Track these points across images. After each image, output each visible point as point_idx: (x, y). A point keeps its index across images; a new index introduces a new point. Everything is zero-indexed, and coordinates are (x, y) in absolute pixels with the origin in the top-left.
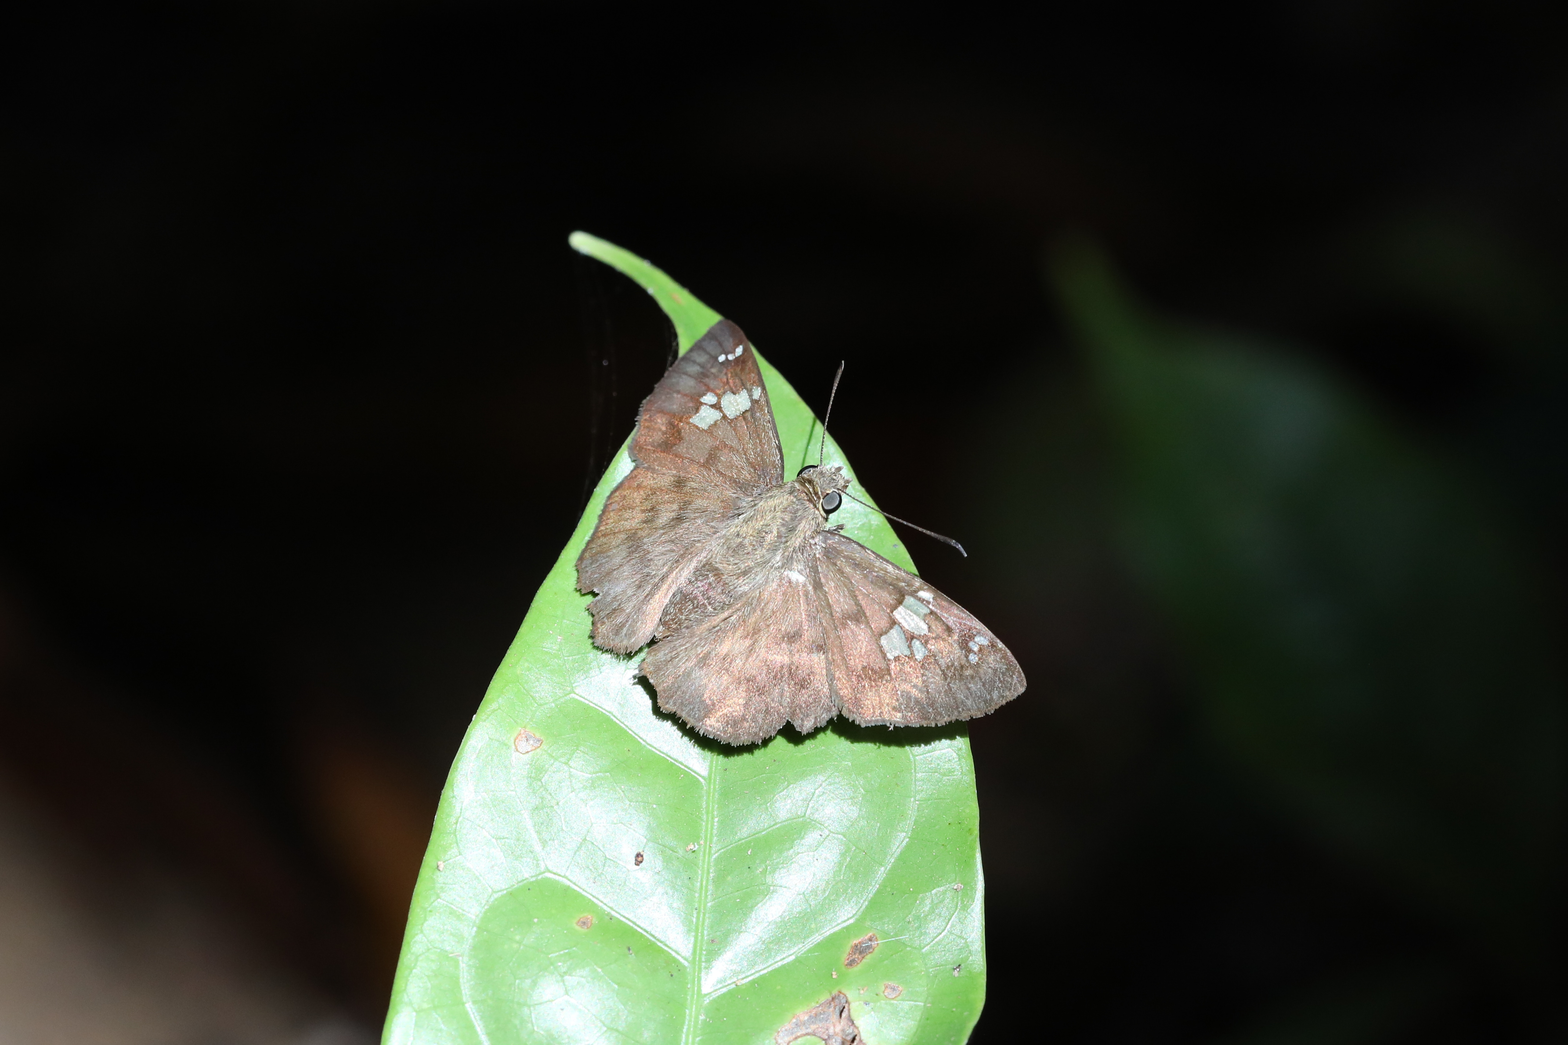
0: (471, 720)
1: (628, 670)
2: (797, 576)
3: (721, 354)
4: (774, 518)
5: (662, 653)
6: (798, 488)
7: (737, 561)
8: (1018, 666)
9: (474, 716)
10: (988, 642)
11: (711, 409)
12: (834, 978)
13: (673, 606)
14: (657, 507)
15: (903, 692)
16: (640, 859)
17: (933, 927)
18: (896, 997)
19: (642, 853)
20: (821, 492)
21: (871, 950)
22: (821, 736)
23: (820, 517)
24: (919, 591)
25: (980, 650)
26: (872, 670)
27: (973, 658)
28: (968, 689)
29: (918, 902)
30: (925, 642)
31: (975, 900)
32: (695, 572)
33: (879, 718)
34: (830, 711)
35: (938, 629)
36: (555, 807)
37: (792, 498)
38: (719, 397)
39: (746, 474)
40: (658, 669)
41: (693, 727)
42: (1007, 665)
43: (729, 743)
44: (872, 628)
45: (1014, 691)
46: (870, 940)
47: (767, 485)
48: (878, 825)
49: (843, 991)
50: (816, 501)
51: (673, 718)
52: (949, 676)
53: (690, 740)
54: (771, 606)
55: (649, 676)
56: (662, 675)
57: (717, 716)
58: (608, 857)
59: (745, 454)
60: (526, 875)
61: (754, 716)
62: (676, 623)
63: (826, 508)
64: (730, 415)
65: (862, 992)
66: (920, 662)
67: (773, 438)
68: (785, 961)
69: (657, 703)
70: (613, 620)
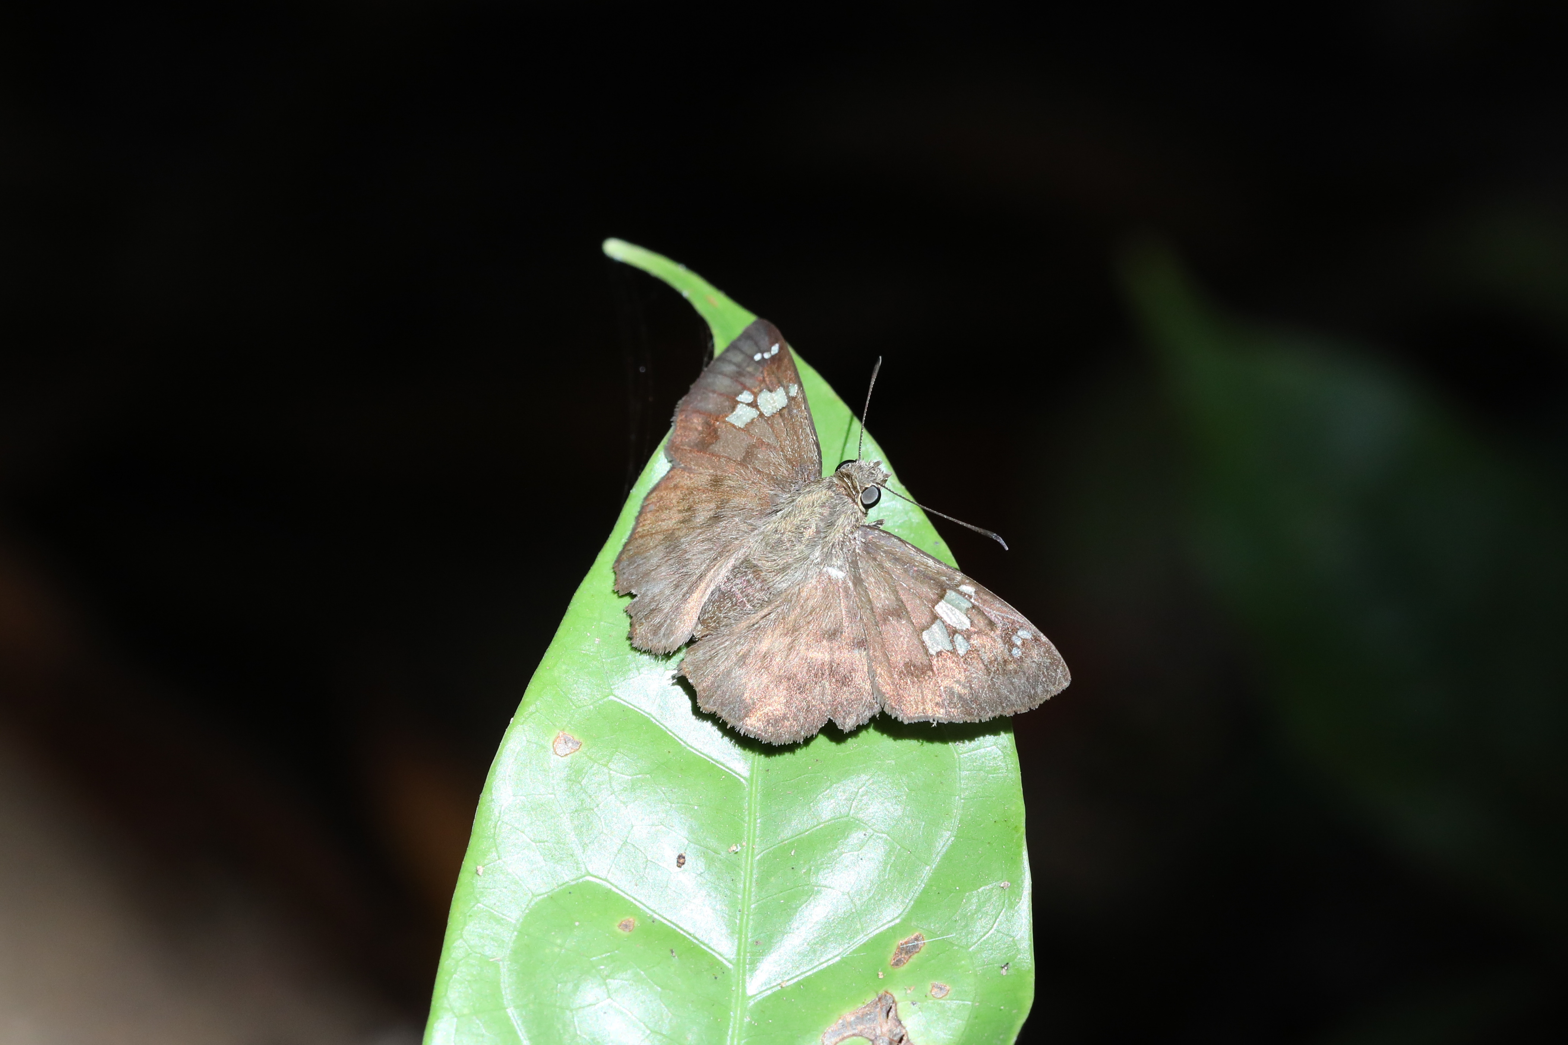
0: (509, 723)
1: (667, 671)
2: (837, 573)
3: (757, 353)
4: (813, 512)
5: (700, 653)
6: (836, 483)
7: (776, 558)
8: (1062, 660)
9: (512, 719)
10: (1031, 636)
11: (747, 407)
12: (881, 979)
13: (711, 604)
14: (695, 506)
15: (946, 687)
16: (682, 861)
17: (979, 926)
18: (943, 996)
19: (684, 855)
20: (860, 486)
21: (917, 950)
22: (863, 734)
23: (859, 511)
24: (960, 585)
25: (1023, 644)
26: (914, 666)
27: (1016, 652)
28: (1012, 683)
29: (964, 900)
30: (968, 636)
31: (1023, 897)
32: (733, 570)
33: (923, 714)
34: (872, 708)
35: (981, 623)
36: (595, 810)
37: (830, 493)
38: (756, 395)
39: (784, 471)
40: (697, 668)
41: (733, 727)
42: (1051, 659)
43: (771, 742)
44: (913, 623)
45: (1058, 685)
46: (916, 939)
47: (805, 481)
48: (924, 824)
49: (889, 992)
50: (854, 496)
51: (713, 718)
52: (992, 671)
53: (731, 740)
54: (811, 603)
55: (688, 676)
56: (701, 674)
57: (758, 715)
58: (649, 859)
59: (782, 451)
60: (567, 879)
61: (795, 715)
62: (715, 622)
63: (865, 502)
64: (766, 413)
65: (909, 991)
66: (963, 657)
67: (810, 434)
68: (830, 963)
69: (697, 703)
70: (651, 621)
